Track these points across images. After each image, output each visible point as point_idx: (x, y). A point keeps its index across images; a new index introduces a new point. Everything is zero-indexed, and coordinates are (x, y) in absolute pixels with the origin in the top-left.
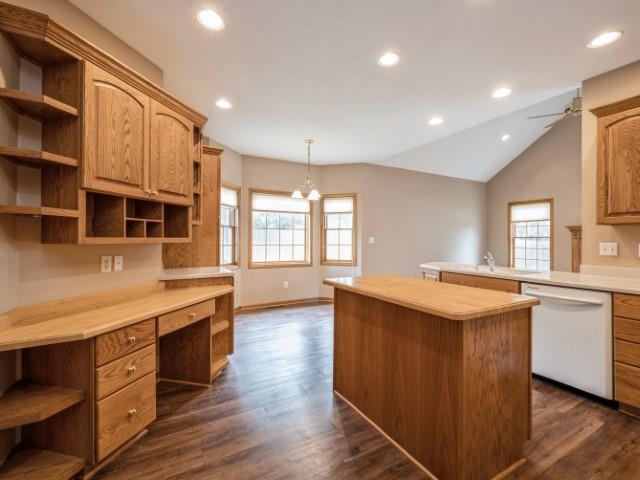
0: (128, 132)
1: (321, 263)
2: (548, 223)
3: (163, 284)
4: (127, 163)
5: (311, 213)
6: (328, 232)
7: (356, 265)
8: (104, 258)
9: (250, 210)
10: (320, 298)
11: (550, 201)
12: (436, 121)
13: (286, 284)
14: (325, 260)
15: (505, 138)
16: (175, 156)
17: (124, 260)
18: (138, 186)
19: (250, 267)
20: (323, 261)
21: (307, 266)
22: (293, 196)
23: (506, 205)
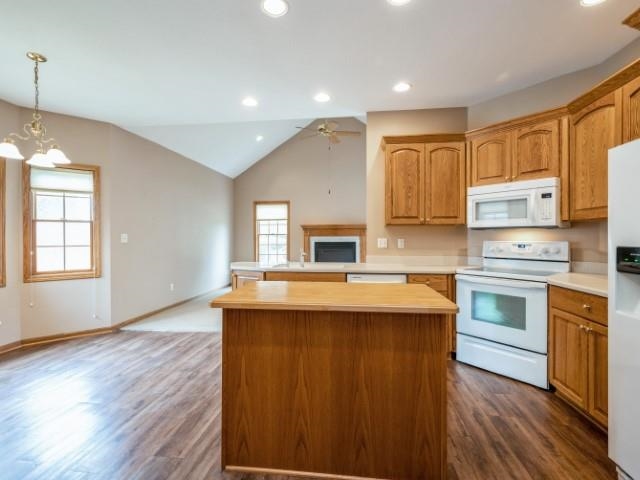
1: (26, 280)
2: (286, 222)
7: (99, 275)
10: (23, 342)
11: (288, 203)
12: (250, 102)
14: (35, 273)
15: (259, 138)
20: (30, 274)
23: (252, 204)
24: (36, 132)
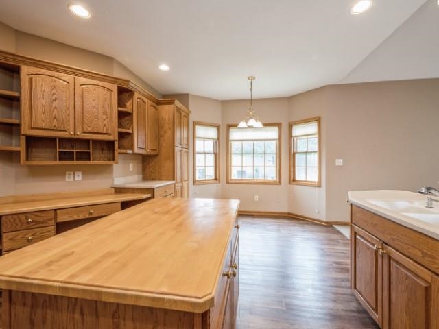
0: (55, 100)
1: (290, 183)
3: (113, 190)
4: (55, 118)
5: (280, 139)
6: (297, 156)
7: (320, 186)
8: (67, 173)
9: (228, 140)
10: (289, 214)
13: (257, 198)
14: (294, 180)
16: (98, 109)
17: (83, 174)
18: (65, 131)
19: (228, 183)
20: (293, 180)
21: (277, 184)
22: (239, 126)
24: (251, 113)
